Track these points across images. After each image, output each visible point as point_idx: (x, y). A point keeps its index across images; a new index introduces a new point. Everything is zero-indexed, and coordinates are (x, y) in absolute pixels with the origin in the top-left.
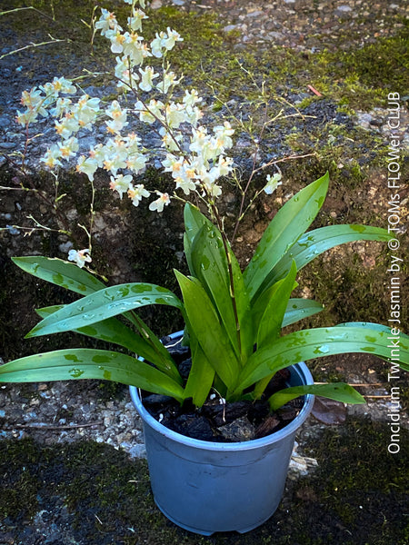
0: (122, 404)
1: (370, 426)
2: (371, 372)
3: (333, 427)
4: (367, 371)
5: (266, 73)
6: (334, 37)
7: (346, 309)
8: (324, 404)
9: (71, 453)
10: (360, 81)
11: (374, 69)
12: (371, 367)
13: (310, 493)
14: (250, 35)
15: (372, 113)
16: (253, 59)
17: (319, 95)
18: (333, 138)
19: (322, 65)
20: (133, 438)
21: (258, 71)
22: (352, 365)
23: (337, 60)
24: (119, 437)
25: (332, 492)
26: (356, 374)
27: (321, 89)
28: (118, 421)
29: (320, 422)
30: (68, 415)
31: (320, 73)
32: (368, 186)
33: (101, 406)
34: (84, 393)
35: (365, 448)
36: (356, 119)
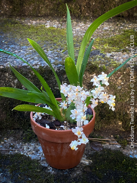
0: (30, 144)
1: (110, 151)
2: (112, 136)
3: (98, 152)
4: (111, 136)
5: (79, 43)
6: (102, 35)
7: (103, 114)
8: (96, 145)
9: (12, 157)
10: (109, 45)
11: (113, 42)
12: (112, 135)
13: (88, 169)
14: (76, 34)
15: (111, 53)
16: (76, 39)
17: (95, 49)
18: (98, 59)
19: (97, 42)
20: (33, 153)
21: (77, 42)
22: (106, 134)
23: (102, 40)
24: (28, 153)
25: (96, 169)
26: (107, 137)
27: (96, 47)
28: (29, 149)
29: (94, 150)
30: (13, 147)
31: (96, 43)
32: (108, 72)
33: (24, 144)
34: (18, 141)
35: (108, 157)
36: (106, 55)
